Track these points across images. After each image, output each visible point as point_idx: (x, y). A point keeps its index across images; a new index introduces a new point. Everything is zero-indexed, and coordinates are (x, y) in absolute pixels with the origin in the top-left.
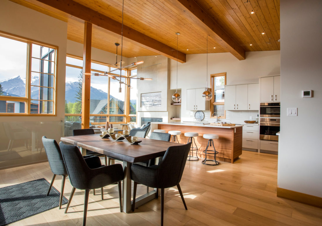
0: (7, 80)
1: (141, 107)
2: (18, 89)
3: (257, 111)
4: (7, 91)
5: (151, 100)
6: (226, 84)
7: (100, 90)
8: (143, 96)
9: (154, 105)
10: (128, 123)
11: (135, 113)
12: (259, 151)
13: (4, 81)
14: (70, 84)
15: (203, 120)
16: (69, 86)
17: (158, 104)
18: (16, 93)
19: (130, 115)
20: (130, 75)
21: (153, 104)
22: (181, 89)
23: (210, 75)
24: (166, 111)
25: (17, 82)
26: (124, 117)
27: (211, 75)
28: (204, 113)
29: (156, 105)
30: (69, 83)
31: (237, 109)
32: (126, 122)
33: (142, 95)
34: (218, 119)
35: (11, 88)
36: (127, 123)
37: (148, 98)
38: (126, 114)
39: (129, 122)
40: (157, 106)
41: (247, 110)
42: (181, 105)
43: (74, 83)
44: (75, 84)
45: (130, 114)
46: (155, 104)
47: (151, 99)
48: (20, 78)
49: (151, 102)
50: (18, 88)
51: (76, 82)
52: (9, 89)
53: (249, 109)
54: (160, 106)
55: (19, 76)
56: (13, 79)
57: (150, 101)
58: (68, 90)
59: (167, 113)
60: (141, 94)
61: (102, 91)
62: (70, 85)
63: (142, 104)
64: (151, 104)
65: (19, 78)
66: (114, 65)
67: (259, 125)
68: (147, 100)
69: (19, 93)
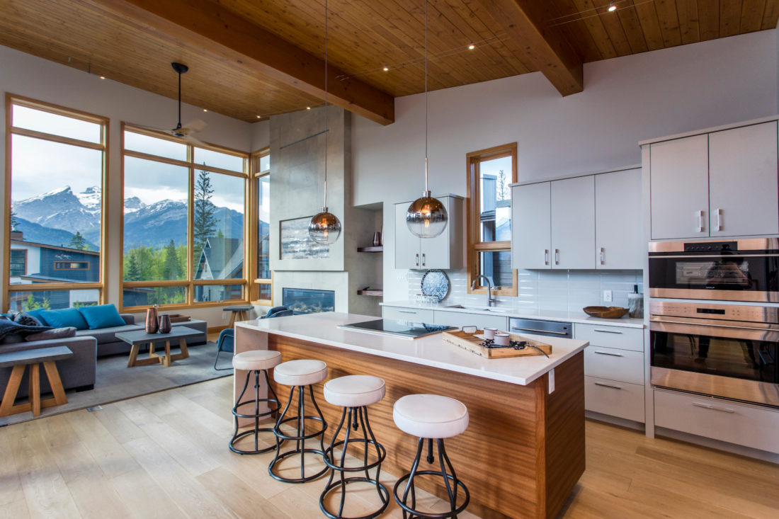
0: (41, 197)
1: (280, 258)
2: (66, 216)
3: (638, 273)
4: (42, 221)
5: (306, 240)
6: (517, 181)
8: (285, 229)
9: (312, 253)
10: (253, 303)
11: (268, 277)
12: (650, 431)
13: (35, 199)
15: (446, 298)
17: (322, 251)
18: (64, 226)
19: (258, 281)
20: (258, 170)
21: (310, 251)
22: (381, 204)
23: (465, 157)
24: (343, 270)
25: (65, 201)
26: (243, 287)
27: (468, 155)
28: (447, 278)
29: (317, 252)
30: (184, 203)
31: (555, 267)
32: (247, 299)
33: (283, 224)
34: (493, 297)
35: (50, 214)
36: (249, 303)
37: (297, 232)
38: (247, 279)
39: (255, 300)
40: (320, 254)
41: (593, 267)
42: (382, 252)
45: (258, 278)
46: (315, 249)
47: (305, 236)
48: (71, 192)
49: (304, 245)
50: (66, 214)
52: (45, 217)
53: (600, 267)
54: (326, 257)
55: (69, 188)
56: (56, 196)
57: (303, 243)
58: (182, 217)
59: (346, 275)
60: (281, 222)
63: (283, 250)
64: (304, 251)
65: (68, 192)
66: (170, 132)
67: (645, 327)
68: (295, 240)
69: (69, 226)
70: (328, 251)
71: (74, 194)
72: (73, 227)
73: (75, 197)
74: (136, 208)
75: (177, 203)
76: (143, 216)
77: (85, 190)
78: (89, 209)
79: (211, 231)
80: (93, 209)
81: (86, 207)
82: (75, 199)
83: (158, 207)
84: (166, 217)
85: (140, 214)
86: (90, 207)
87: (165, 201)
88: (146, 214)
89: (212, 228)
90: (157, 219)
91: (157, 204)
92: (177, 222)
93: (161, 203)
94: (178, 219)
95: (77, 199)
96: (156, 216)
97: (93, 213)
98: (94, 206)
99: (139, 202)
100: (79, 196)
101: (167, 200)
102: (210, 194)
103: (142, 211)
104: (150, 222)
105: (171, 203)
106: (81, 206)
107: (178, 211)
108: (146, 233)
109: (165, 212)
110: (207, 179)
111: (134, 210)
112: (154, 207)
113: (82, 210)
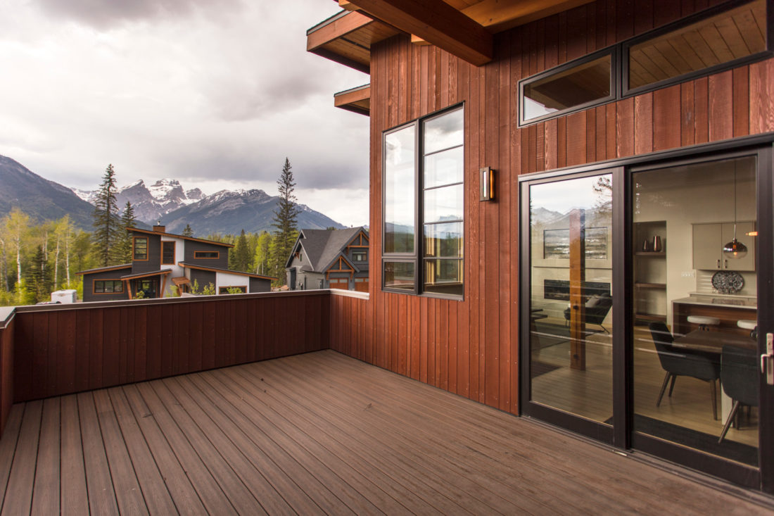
1: (544, 258)
7: (303, 205)
8: (552, 236)
14: (242, 195)
16: (240, 199)
17: (595, 254)
22: (665, 221)
25: (139, 194)
28: (741, 277)
29: (590, 254)
33: (549, 232)
37: (565, 239)
40: (594, 256)
43: (250, 192)
44: (252, 195)
46: (587, 252)
48: (144, 186)
51: (253, 190)
58: (237, 207)
60: (544, 231)
61: (308, 208)
62: (242, 197)
63: (547, 252)
65: (141, 185)
68: (563, 245)
69: (142, 216)
70: (604, 254)
71: (146, 187)
72: (145, 217)
73: (147, 189)
74: (198, 199)
75: (233, 194)
76: (204, 206)
77: (155, 184)
78: (158, 201)
79: (293, 222)
80: (161, 201)
81: (155, 199)
82: (147, 192)
83: (217, 197)
84: (224, 207)
85: (201, 205)
86: (159, 199)
87: (223, 191)
88: (206, 204)
89: (294, 219)
90: (216, 209)
91: (215, 195)
92: (234, 211)
93: (219, 193)
94: (234, 208)
95: (149, 192)
96: (215, 206)
97: (161, 204)
98: (163, 197)
99: (200, 193)
100: (150, 189)
101: (225, 190)
102: (292, 188)
103: (203, 201)
104: (210, 212)
105: (228, 193)
106: (152, 198)
107: (233, 201)
108: (206, 223)
109: (223, 202)
110: (289, 173)
111: (196, 201)
112: (213, 197)
113: (152, 201)
